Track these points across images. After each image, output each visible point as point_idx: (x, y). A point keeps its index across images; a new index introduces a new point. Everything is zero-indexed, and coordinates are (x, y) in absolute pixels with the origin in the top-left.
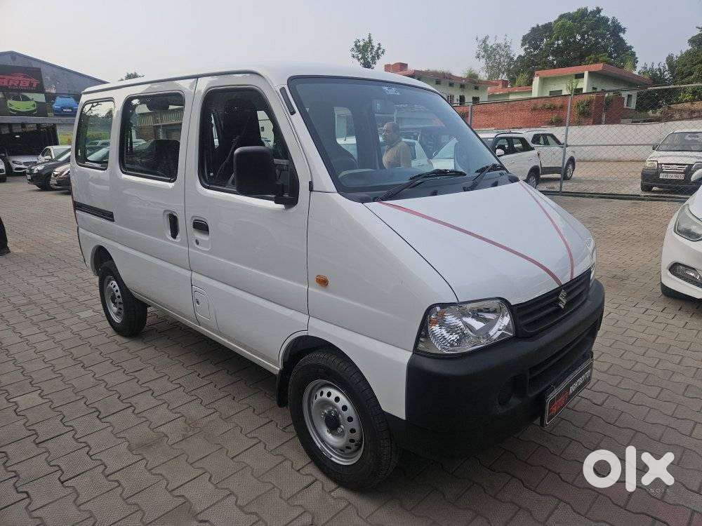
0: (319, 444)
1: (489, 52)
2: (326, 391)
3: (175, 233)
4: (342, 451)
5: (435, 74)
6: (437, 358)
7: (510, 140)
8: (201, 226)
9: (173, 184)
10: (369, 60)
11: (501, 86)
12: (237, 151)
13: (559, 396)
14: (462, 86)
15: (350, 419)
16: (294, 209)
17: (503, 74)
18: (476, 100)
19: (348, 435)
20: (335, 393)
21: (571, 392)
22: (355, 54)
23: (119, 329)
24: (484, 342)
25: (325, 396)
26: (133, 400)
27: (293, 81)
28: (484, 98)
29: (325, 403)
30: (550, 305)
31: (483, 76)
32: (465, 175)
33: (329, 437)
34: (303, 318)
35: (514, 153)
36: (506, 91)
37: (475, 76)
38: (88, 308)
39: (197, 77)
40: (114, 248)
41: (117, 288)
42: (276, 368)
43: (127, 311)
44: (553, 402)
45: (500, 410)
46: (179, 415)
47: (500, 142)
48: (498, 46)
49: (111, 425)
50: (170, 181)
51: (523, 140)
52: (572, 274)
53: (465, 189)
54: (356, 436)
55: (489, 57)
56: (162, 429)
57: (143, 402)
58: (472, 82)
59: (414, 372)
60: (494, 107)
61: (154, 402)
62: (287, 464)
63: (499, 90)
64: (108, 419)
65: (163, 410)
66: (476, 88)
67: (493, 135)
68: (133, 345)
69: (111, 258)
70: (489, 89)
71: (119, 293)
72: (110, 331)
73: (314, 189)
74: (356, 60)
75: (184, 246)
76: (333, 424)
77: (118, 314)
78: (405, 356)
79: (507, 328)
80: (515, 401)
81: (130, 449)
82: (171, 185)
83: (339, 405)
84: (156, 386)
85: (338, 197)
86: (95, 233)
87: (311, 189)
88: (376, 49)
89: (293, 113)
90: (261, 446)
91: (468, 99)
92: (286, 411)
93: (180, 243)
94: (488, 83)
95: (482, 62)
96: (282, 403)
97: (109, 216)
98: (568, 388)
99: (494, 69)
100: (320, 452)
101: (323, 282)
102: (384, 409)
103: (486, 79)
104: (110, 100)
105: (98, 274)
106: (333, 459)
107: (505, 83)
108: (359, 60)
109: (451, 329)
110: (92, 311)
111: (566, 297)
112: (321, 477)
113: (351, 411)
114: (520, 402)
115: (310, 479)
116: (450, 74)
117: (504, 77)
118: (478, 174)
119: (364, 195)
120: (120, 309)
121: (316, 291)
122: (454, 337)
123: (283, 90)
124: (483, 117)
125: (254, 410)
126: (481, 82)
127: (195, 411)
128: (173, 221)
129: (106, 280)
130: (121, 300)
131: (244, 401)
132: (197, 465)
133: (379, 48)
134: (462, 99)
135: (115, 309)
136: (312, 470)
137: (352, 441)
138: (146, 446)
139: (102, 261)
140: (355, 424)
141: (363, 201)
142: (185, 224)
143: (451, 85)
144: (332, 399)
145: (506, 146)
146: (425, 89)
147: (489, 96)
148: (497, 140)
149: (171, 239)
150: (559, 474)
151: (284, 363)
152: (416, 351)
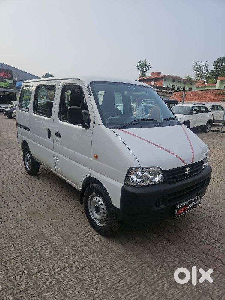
0: (93, 218)
1: (198, 68)
2: (96, 198)
3: (49, 136)
4: (100, 220)
5: (173, 77)
6: (132, 187)
7: (200, 107)
8: (58, 135)
9: (50, 118)
10: (144, 70)
11: (202, 83)
12: (69, 108)
13: (182, 207)
14: (184, 83)
15: (103, 209)
16: (88, 130)
17: (204, 78)
18: (190, 89)
19: (102, 215)
20: (99, 199)
21: (189, 207)
22: (139, 68)
23: (29, 172)
24: (151, 183)
25: (95, 199)
26: (30, 198)
27: (93, 83)
28: (194, 88)
29: (96, 203)
30: (181, 172)
31: (194, 78)
32: (157, 121)
33: (96, 215)
34: (89, 170)
35: (200, 113)
36: (204, 85)
37: (191, 79)
38: (19, 164)
39: (61, 80)
40: (29, 141)
41: (29, 156)
42: (80, 189)
43: (32, 166)
44: (179, 209)
45: (156, 209)
46: (46, 204)
47: (195, 108)
48: (202, 66)
49: (21, 205)
50: (49, 117)
51: (205, 108)
52: (192, 161)
53: (155, 126)
54: (105, 215)
55: (198, 70)
56: (39, 208)
57: (33, 199)
58: (189, 81)
59: (124, 192)
60: (197, 93)
61: (37, 199)
62: (81, 225)
63: (201, 85)
64: (20, 203)
65: (40, 202)
66: (191, 84)
67: (192, 105)
68: (33, 178)
69: (28, 145)
70: (197, 84)
71: (30, 159)
72: (26, 173)
73: (96, 123)
74: (138, 70)
75: (52, 141)
76: (98, 210)
77: (29, 166)
78: (121, 185)
79: (161, 179)
80: (163, 207)
81: (26, 214)
82: (49, 119)
83: (100, 203)
84: (39, 194)
85: (103, 126)
86: (24, 135)
87: (94, 123)
88: (147, 66)
89: (91, 95)
90: (73, 218)
91: (187, 89)
92: (83, 205)
93: (51, 141)
94: (196, 82)
95: (195, 73)
96: (81, 202)
97: (28, 129)
98: (187, 205)
99: (200, 76)
100: (93, 221)
101: (96, 157)
102: (114, 205)
103: (195, 80)
104: (32, 86)
105: (23, 151)
106: (97, 224)
107: (204, 82)
108: (140, 70)
109: (139, 177)
110: (20, 164)
111: (189, 170)
112: (93, 230)
113: (104, 206)
114: (165, 207)
115: (88, 230)
116: (179, 78)
117: (204, 79)
118: (163, 121)
119: (113, 126)
120: (30, 164)
121: (94, 160)
122: (140, 180)
123: (88, 86)
124: (192, 97)
125: (73, 205)
126: (193, 81)
127: (51, 203)
128: (49, 132)
129: (26, 153)
130: (30, 161)
131: (70, 202)
132: (49, 221)
133: (149, 66)
134: (184, 88)
135: (28, 164)
136: (90, 228)
137: (103, 217)
138: (33, 213)
139: (25, 146)
140: (105, 211)
141: (112, 128)
142: (53, 134)
143: (180, 82)
144: (98, 201)
145: (198, 110)
146: (148, 87)
147: (197, 88)
148: (193, 107)
149: (48, 139)
150: (183, 239)
151: (83, 187)
152: (125, 184)
